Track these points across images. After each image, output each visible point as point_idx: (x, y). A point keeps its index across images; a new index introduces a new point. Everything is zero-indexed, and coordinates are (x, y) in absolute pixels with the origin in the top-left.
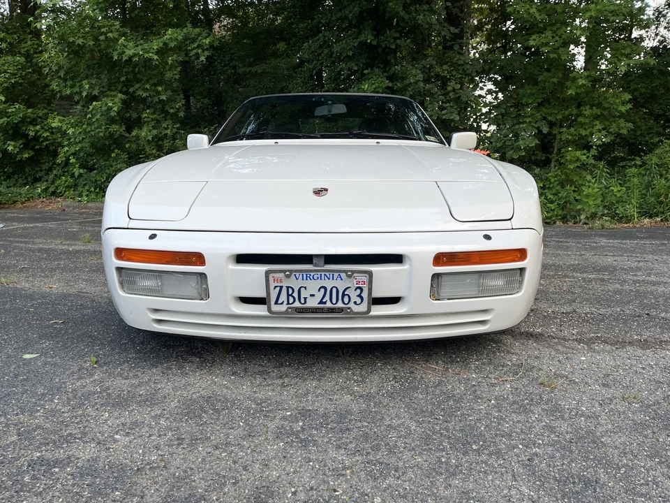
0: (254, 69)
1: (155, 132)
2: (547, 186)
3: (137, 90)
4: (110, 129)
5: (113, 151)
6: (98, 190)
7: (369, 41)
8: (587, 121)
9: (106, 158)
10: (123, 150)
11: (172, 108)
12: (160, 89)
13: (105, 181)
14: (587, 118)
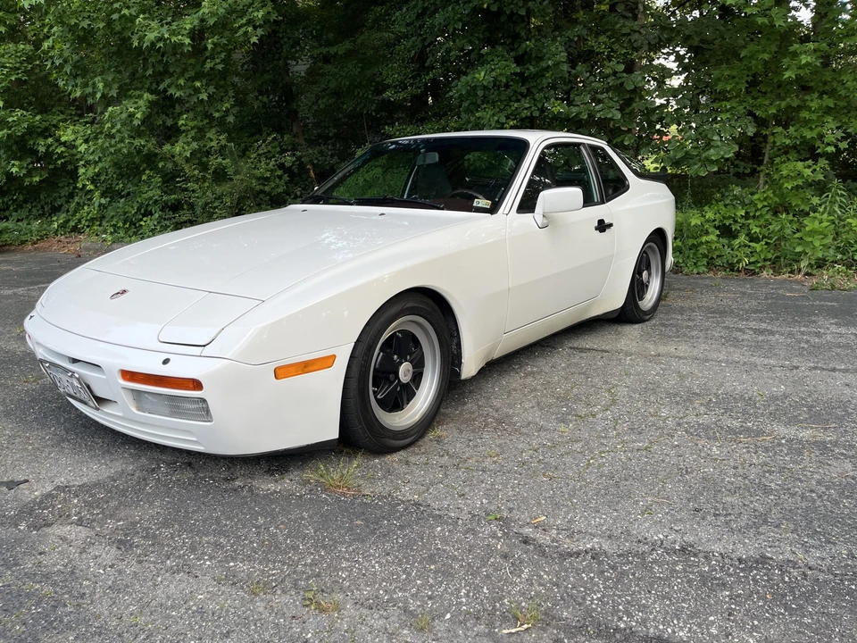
2: (751, 214)
3: (168, 87)
4: (136, 144)
5: (143, 172)
6: (127, 226)
7: (485, 6)
8: (814, 117)
9: (135, 181)
12: (198, 84)
13: (136, 213)
14: (814, 112)
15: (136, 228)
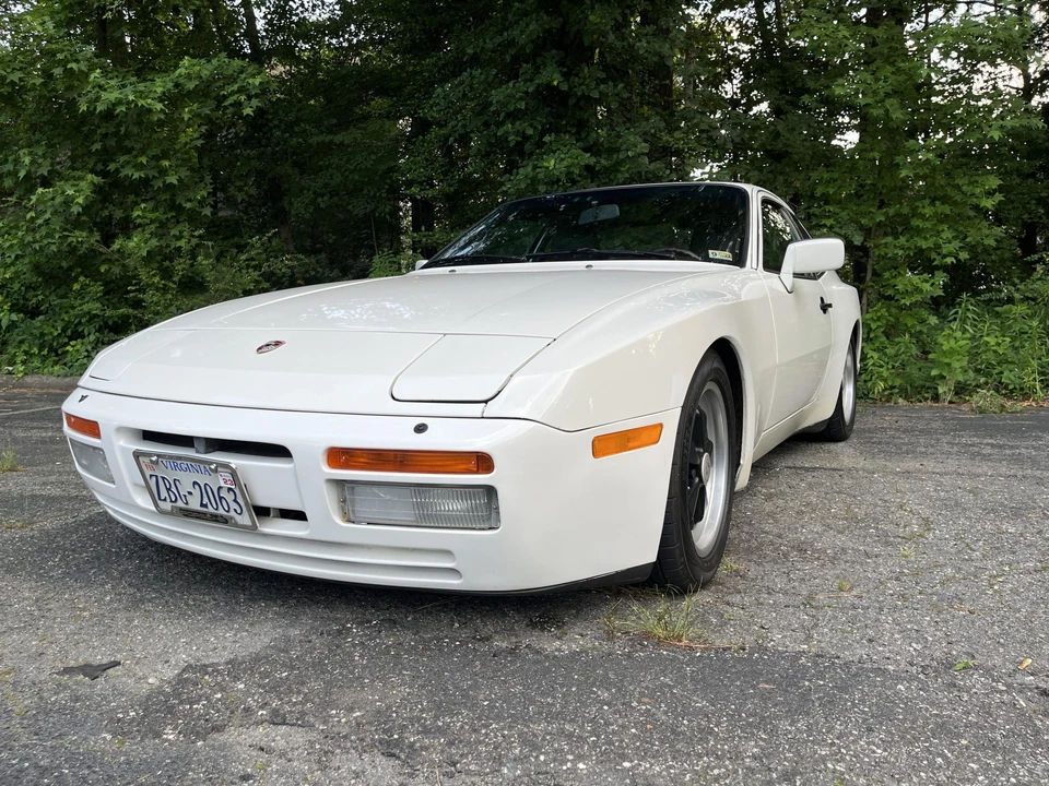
0: (338, 138)
1: (154, 242)
5: (76, 280)
6: (45, 352)
7: (555, 83)
8: (928, 225)
9: (61, 292)
11: (190, 200)
13: (59, 335)
14: (927, 220)
15: (57, 355)
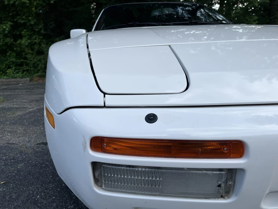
1: (29, 41)
3: (19, 19)
4: (6, 41)
5: (8, 52)
10: (13, 51)
11: (37, 28)
12: (30, 18)
13: (5, 68)
15: (4, 73)
